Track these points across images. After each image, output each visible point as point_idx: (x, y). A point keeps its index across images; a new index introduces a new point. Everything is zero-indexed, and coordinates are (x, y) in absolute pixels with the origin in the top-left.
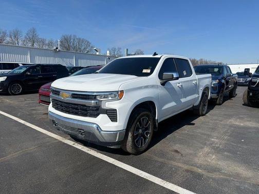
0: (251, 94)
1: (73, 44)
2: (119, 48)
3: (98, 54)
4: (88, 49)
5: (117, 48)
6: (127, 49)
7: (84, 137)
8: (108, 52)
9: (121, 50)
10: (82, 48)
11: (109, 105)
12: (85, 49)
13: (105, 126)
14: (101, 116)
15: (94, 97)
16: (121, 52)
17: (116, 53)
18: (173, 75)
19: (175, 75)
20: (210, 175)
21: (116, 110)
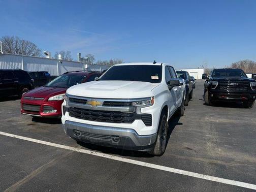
0: (212, 95)
1: (16, 47)
2: (68, 52)
3: (48, 57)
4: (33, 53)
5: (66, 52)
6: (80, 54)
7: (119, 143)
8: (60, 56)
9: (70, 54)
10: (27, 51)
11: (145, 110)
12: (29, 52)
13: (142, 130)
14: (136, 121)
15: (130, 104)
16: (70, 56)
17: (65, 57)
18: (179, 81)
19: (181, 82)
20: (229, 164)
21: (151, 115)
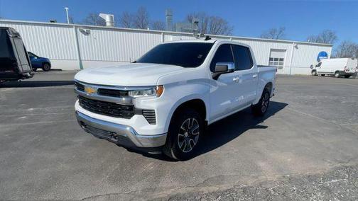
7: (118, 141)
13: (142, 128)
14: (136, 117)
15: (126, 94)
18: (227, 67)
19: (230, 67)
21: (154, 110)
